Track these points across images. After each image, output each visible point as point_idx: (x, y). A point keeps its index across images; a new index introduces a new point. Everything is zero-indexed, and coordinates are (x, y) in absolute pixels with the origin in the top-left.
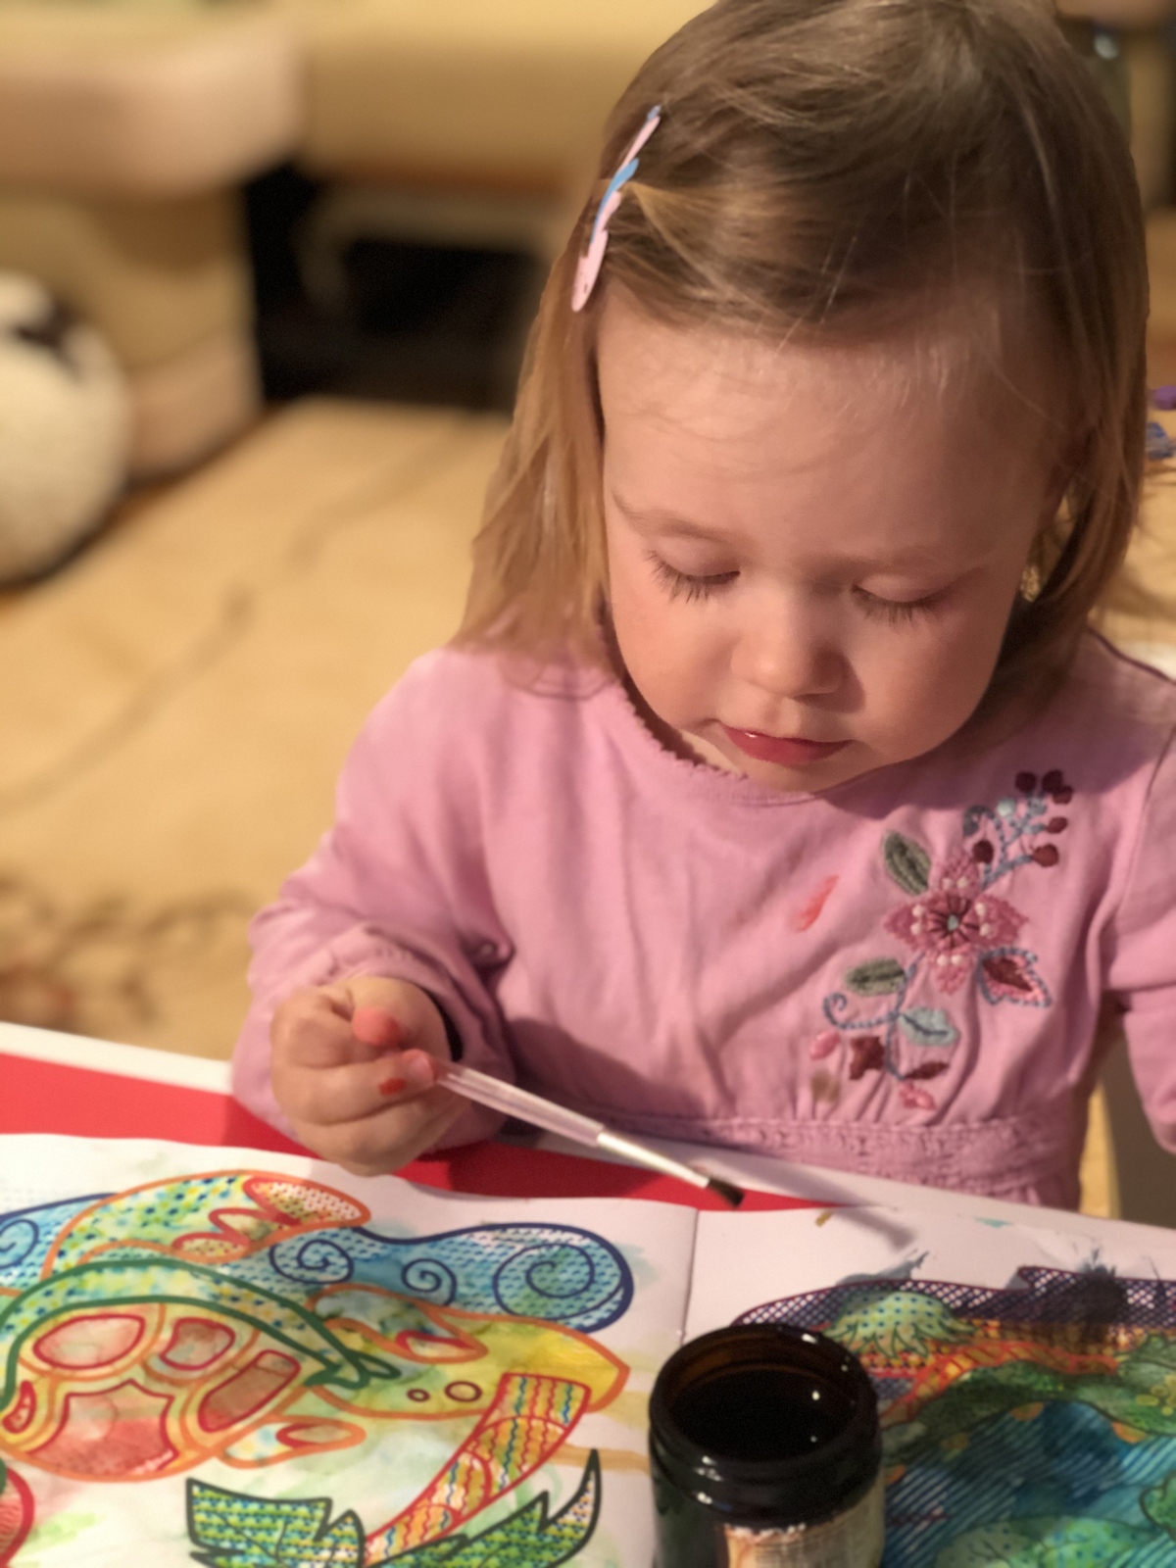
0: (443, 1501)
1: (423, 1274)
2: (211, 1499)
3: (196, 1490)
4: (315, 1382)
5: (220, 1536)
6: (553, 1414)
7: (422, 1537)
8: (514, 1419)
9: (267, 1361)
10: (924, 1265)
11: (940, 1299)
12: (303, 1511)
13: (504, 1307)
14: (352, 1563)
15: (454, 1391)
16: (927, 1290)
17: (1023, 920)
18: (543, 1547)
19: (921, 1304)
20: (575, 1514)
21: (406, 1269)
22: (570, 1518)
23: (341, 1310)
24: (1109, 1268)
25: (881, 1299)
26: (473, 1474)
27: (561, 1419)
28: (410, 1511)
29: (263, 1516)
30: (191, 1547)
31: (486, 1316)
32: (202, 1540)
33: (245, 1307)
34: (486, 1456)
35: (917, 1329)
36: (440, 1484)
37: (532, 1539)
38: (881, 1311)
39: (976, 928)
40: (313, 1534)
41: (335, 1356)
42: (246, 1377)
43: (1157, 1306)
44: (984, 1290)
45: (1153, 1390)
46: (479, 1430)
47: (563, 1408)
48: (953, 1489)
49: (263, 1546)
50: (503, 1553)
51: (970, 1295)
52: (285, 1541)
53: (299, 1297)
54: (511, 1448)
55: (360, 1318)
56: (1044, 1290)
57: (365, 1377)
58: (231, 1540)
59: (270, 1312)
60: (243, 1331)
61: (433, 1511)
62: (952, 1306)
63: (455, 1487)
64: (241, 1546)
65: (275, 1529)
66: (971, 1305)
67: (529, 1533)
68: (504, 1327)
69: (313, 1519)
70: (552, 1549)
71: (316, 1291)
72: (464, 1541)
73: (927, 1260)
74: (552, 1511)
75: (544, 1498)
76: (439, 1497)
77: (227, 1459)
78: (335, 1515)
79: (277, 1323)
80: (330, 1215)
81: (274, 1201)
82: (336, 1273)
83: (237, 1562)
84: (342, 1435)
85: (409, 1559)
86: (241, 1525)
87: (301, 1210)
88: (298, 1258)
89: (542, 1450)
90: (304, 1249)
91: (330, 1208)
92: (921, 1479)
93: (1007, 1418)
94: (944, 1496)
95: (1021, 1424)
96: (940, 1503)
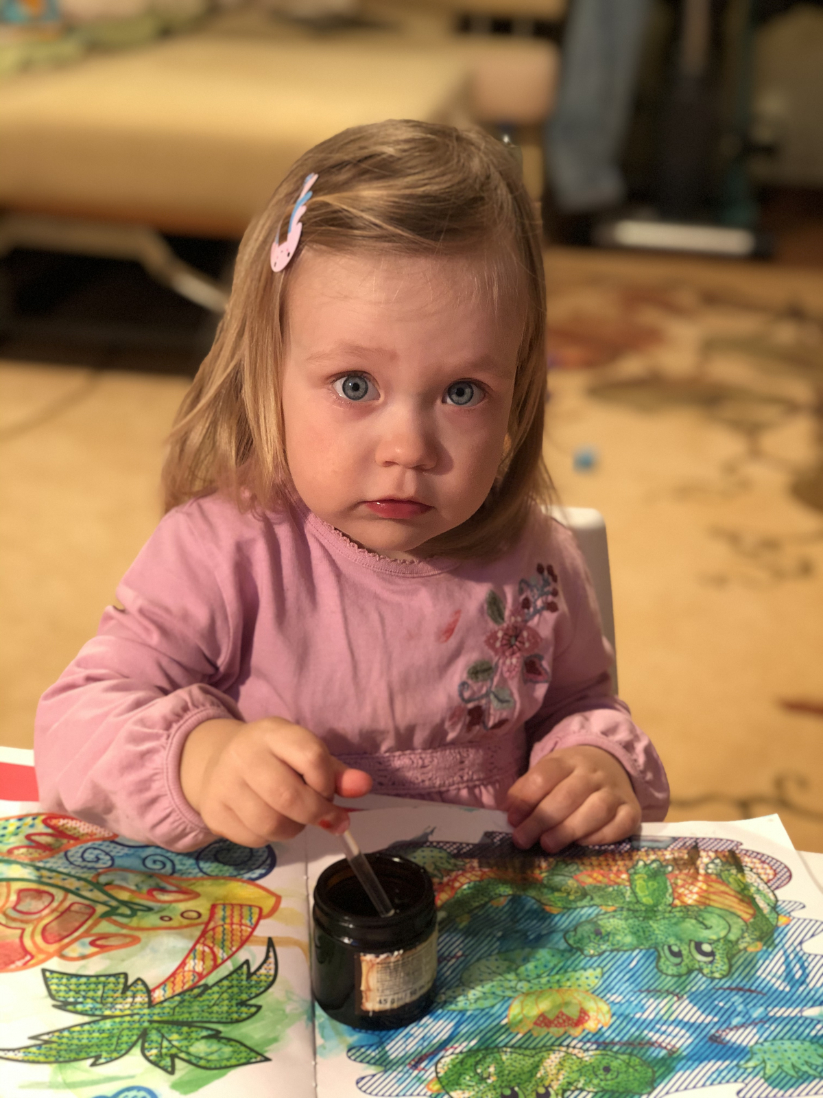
0: (191, 968)
1: (155, 862)
3: (48, 974)
4: (105, 916)
5: (67, 996)
6: (244, 921)
7: (182, 988)
8: (222, 926)
9: (75, 908)
10: (435, 834)
11: (445, 850)
12: (112, 979)
13: (205, 873)
14: (145, 1003)
15: (186, 915)
16: (438, 846)
18: (251, 987)
19: (436, 853)
20: (265, 969)
21: (144, 860)
22: (263, 971)
23: (113, 881)
26: (205, 954)
27: (249, 924)
28: (174, 975)
29: (90, 984)
30: (51, 1002)
31: (195, 878)
32: (57, 998)
33: (57, 882)
34: (211, 945)
35: (436, 866)
36: (187, 961)
37: (244, 983)
39: (523, 643)
40: (120, 991)
41: (114, 903)
42: (67, 917)
44: (467, 844)
45: (563, 889)
46: (204, 933)
47: (249, 918)
48: (466, 942)
49: (93, 998)
50: (230, 991)
51: (461, 848)
53: (89, 875)
54: (224, 940)
55: (124, 884)
56: (499, 843)
57: (134, 913)
58: (74, 997)
59: (73, 884)
60: (59, 895)
61: (186, 974)
62: (452, 853)
63: (196, 961)
64: (80, 1000)
65: (98, 990)
66: (462, 852)
67: (242, 980)
68: (208, 883)
69: (118, 983)
70: (256, 987)
71: (98, 873)
72: (206, 987)
73: (436, 832)
74: (253, 969)
75: (247, 962)
76: (188, 968)
77: (63, 957)
78: (130, 981)
79: (78, 889)
80: (95, 834)
81: (61, 829)
82: (104, 863)
83: (79, 1007)
84: (128, 940)
85: (178, 998)
86: (77, 989)
87: (79, 832)
88: (82, 856)
89: (241, 940)
90: (84, 852)
91: (94, 831)
92: (448, 939)
93: (489, 906)
94: (461, 946)
95: (497, 908)
96: (460, 950)
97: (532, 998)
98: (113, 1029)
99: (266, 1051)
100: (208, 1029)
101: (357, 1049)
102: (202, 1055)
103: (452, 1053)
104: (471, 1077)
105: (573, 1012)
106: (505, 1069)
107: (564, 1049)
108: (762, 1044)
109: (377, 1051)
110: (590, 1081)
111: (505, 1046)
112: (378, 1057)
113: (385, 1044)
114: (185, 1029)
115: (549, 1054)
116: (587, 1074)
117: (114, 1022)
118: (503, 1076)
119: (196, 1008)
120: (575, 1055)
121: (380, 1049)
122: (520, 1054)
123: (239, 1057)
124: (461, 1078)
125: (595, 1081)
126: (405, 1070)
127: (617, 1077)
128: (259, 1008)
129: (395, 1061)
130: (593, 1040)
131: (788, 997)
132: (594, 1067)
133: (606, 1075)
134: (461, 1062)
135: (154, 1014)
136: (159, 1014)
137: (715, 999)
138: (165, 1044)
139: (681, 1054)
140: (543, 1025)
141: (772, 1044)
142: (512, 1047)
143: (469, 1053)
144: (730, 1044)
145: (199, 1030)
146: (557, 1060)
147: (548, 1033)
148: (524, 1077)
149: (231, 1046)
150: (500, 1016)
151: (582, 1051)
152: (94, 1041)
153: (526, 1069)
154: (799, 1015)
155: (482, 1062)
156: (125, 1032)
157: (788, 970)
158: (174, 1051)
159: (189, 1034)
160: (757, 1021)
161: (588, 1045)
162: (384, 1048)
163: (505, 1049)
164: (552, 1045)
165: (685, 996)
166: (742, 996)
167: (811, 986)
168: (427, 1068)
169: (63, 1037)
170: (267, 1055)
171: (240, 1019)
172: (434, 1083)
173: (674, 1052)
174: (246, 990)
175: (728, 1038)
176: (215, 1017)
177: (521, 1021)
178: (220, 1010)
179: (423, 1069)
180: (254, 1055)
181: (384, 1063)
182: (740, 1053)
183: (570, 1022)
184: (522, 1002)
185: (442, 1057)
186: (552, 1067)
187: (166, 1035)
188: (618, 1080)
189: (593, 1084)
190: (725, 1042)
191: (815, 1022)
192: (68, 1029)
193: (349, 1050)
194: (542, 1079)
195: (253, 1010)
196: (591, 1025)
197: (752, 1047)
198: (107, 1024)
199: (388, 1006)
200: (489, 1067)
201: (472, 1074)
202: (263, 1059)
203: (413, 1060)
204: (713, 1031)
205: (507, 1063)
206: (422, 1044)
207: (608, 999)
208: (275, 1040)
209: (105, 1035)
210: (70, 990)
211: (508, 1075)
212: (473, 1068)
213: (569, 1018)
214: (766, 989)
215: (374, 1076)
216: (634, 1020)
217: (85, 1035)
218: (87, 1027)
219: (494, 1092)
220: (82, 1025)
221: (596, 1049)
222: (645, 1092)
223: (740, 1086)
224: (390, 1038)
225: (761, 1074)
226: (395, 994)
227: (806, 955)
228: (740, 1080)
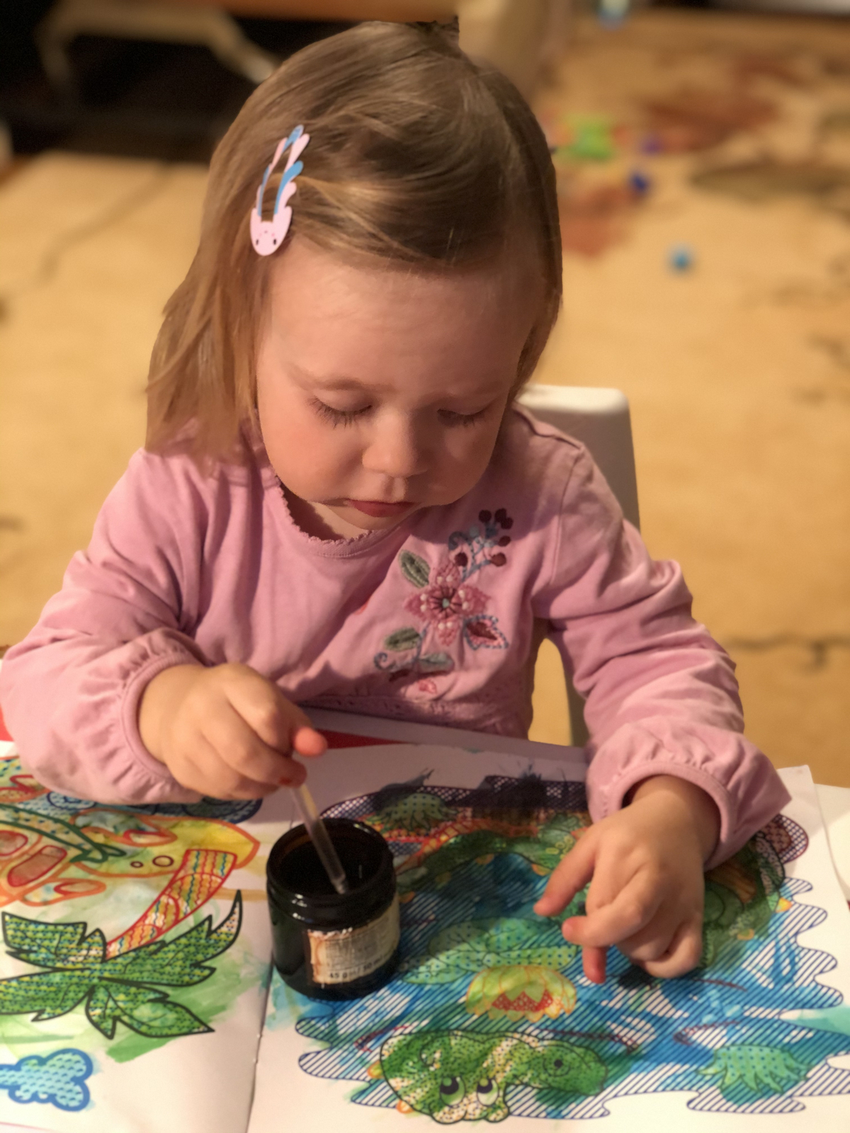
0: (152, 922)
3: (7, 918)
4: (75, 860)
5: (22, 943)
6: (215, 871)
7: (139, 942)
8: (192, 875)
9: (48, 851)
10: (431, 778)
11: (439, 796)
12: (70, 929)
13: (187, 812)
14: (99, 957)
15: (157, 861)
16: (432, 791)
17: (488, 599)
18: (209, 946)
19: (429, 800)
20: (228, 927)
22: (224, 929)
23: (91, 823)
24: (537, 775)
25: (406, 797)
26: (169, 907)
27: (220, 873)
28: (133, 928)
29: (47, 932)
30: (5, 948)
31: (176, 818)
32: (13, 945)
33: (33, 824)
34: (176, 897)
35: (425, 814)
36: (149, 913)
37: (203, 942)
38: (405, 804)
39: (459, 605)
40: (76, 942)
41: (87, 847)
42: (35, 860)
43: (563, 796)
44: (465, 790)
45: (557, 845)
46: (172, 882)
47: (221, 867)
48: (441, 904)
49: (48, 948)
50: (186, 950)
51: (457, 793)
52: (60, 945)
53: (65, 817)
54: (191, 891)
55: (101, 826)
56: (499, 789)
57: (105, 856)
58: (29, 945)
59: (49, 826)
60: (33, 838)
61: (145, 928)
62: (446, 800)
63: (158, 914)
64: (35, 948)
65: (54, 939)
66: (457, 799)
67: (201, 938)
68: (187, 821)
69: (76, 934)
70: (214, 947)
71: (75, 815)
72: (164, 944)
73: (433, 774)
74: (214, 926)
75: (210, 918)
76: (149, 921)
77: (25, 901)
78: (89, 931)
79: (54, 832)
83: (32, 956)
84: (92, 887)
85: (132, 954)
86: (34, 937)
89: (209, 892)
92: (423, 900)
93: (474, 863)
94: (436, 909)
95: (482, 866)
96: (434, 912)
97: (495, 975)
98: (62, 983)
99: (210, 1021)
100: (155, 991)
101: (307, 1021)
102: (145, 1020)
103: (401, 1034)
104: (414, 1063)
105: (535, 994)
106: (451, 1056)
107: (517, 1036)
108: (728, 1049)
109: (327, 1025)
110: (538, 1076)
111: (457, 1029)
112: (327, 1031)
113: (337, 1017)
114: (133, 990)
115: (501, 1041)
116: (536, 1068)
117: (64, 976)
118: (447, 1063)
119: (149, 967)
120: (528, 1044)
121: (331, 1022)
122: (470, 1039)
123: (181, 1025)
124: (404, 1064)
125: (543, 1076)
126: (351, 1049)
127: (567, 1073)
128: (213, 970)
129: (343, 1037)
130: (551, 1028)
131: (770, 995)
132: (545, 1060)
133: (556, 1070)
134: (408, 1045)
135: (105, 970)
136: (110, 970)
137: (690, 992)
138: (111, 1004)
139: (640, 1052)
140: (501, 1006)
141: (739, 1049)
142: (464, 1030)
143: (418, 1035)
144: (694, 1045)
145: (147, 992)
146: (508, 1049)
147: (505, 1016)
148: (470, 1066)
149: (177, 1012)
150: (459, 993)
151: (536, 1040)
152: (41, 994)
153: (473, 1057)
154: (776, 1018)
155: (429, 1047)
156: (73, 988)
157: (776, 964)
158: (118, 1012)
159: (136, 995)
160: (729, 1021)
161: (545, 1033)
162: (335, 1022)
163: (456, 1032)
164: (507, 1030)
165: (659, 986)
166: (719, 991)
167: (797, 985)
168: (372, 1049)
169: (10, 987)
170: (212, 1025)
171: (192, 981)
172: (376, 1066)
173: (634, 1050)
174: (203, 950)
175: (694, 1037)
176: (165, 979)
177: (479, 1001)
178: (172, 971)
179: (368, 1049)
180: (198, 1024)
181: (331, 1039)
182: (704, 1056)
183: (531, 1005)
184: (485, 979)
185: (390, 1037)
186: (501, 1057)
187: (113, 995)
188: (567, 1077)
189: (540, 1080)
190: (690, 1042)
191: (792, 1027)
192: (18, 978)
193: (299, 1023)
194: (487, 1070)
195: (207, 972)
196: (553, 1010)
197: (717, 1050)
198: (57, 978)
199: (340, 980)
200: (435, 1052)
201: (416, 1060)
202: (206, 1029)
203: (361, 1038)
204: (680, 1028)
205: (455, 1049)
206: (373, 1020)
207: (577, 981)
208: (223, 1008)
209: (53, 989)
210: (27, 937)
211: (453, 1063)
212: (418, 1052)
213: (530, 1001)
214: (748, 984)
215: (318, 1053)
216: (599, 1009)
217: (33, 987)
218: (36, 979)
219: (433, 1082)
220: (31, 976)
221: (552, 1039)
222: (592, 1092)
223: (692, 1095)
224: (344, 1010)
225: (719, 1083)
226: (346, 968)
227: (800, 949)
228: (695, 1088)
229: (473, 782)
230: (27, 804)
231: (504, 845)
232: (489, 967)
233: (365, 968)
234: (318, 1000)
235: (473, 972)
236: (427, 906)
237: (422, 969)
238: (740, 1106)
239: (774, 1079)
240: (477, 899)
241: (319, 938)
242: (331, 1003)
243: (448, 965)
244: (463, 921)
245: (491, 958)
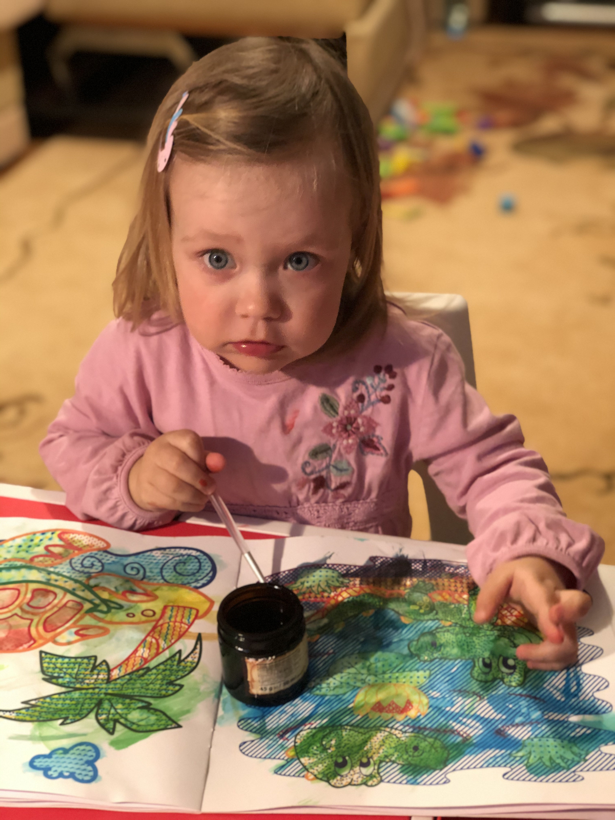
0: (141, 655)
1: (132, 568)
2: (49, 658)
3: (43, 655)
4: (89, 611)
5: (53, 672)
6: (184, 620)
7: (132, 669)
8: (168, 623)
9: (70, 604)
10: (332, 558)
11: (337, 571)
12: (86, 661)
13: (165, 580)
14: (105, 680)
15: (145, 613)
16: (332, 568)
17: (377, 424)
18: (179, 670)
19: (330, 573)
20: (192, 657)
21: (125, 567)
22: (190, 659)
23: (100, 583)
24: (405, 555)
25: (314, 572)
26: (152, 644)
27: (187, 622)
28: (128, 659)
29: (70, 663)
30: (42, 676)
31: (158, 584)
32: (47, 673)
33: (60, 583)
34: (157, 637)
35: (327, 583)
36: (139, 649)
37: (175, 667)
38: (314, 576)
39: (358, 428)
40: (90, 670)
41: (97, 601)
42: (62, 611)
43: (423, 569)
44: (355, 566)
45: (418, 603)
46: (154, 628)
47: (188, 618)
48: (338, 642)
49: (70, 675)
50: (164, 673)
51: (350, 568)
52: (79, 672)
53: (83, 579)
54: (167, 634)
55: (107, 586)
56: (379, 565)
57: (110, 609)
58: (58, 673)
59: (71, 585)
60: (60, 594)
61: (136, 659)
62: (342, 573)
63: (145, 649)
64: (62, 675)
65: (75, 668)
66: (349, 572)
67: (174, 665)
68: (165, 588)
69: (90, 664)
70: (182, 671)
71: (89, 577)
72: (148, 669)
73: (333, 556)
74: (183, 657)
75: (180, 652)
76: (139, 653)
77: (55, 642)
78: (98, 662)
79: (74, 589)
80: (94, 546)
81: (71, 541)
82: (97, 569)
83: (60, 681)
84: (101, 631)
85: (127, 677)
86: (61, 667)
87: (82, 544)
88: (82, 563)
89: (179, 634)
90: (84, 560)
91: (94, 543)
92: (325, 640)
93: (360, 615)
94: (333, 646)
95: (366, 617)
96: (332, 648)
97: (374, 690)
98: (80, 698)
99: (179, 720)
100: (143, 701)
101: (245, 720)
102: (135, 721)
103: (309, 728)
104: (317, 747)
105: (401, 703)
106: (342, 743)
107: (388, 730)
108: (532, 740)
109: (259, 723)
110: (401, 756)
111: (347, 725)
112: (258, 727)
113: (266, 718)
114: (128, 701)
115: (377, 733)
116: (401, 751)
117: (81, 693)
118: (340, 747)
119: (138, 685)
120: (395, 735)
121: (261, 721)
122: (356, 732)
123: (160, 723)
124: (311, 748)
125: (405, 757)
126: (275, 738)
127: (421, 755)
128: (181, 686)
129: (269, 731)
130: (411, 725)
131: (562, 705)
132: (407, 746)
133: (414, 752)
134: (313, 736)
135: (109, 688)
136: (112, 688)
137: (507, 702)
138: (113, 711)
139: (472, 741)
140: (377, 710)
141: (540, 740)
142: (352, 726)
143: (320, 729)
144: (509, 737)
145: (137, 702)
146: (381, 738)
147: (380, 717)
148: (355, 749)
149: (157, 715)
150: (349, 701)
151: (401, 732)
152: (66, 706)
153: (358, 743)
154: (566, 720)
155: (328, 736)
156: (88, 701)
157: (567, 685)
158: (117, 717)
159: (129, 704)
160: (534, 721)
161: (407, 728)
162: (264, 721)
163: (346, 727)
164: (381, 726)
165: (486, 698)
166: (528, 701)
167: (581, 698)
168: (289, 738)
169: (45, 702)
170: (180, 723)
171: (167, 694)
172: (291, 750)
173: (468, 740)
174: (175, 673)
175: (509, 732)
176: (149, 693)
177: (362, 706)
178: (154, 688)
179: (287, 739)
180: (171, 723)
181: (262, 732)
182: (517, 744)
183: (398, 710)
184: (366, 692)
185: (301, 731)
186: (377, 743)
187: (114, 705)
188: (422, 757)
189: (403, 759)
190: (506, 735)
191: (576, 726)
192: (50, 696)
193: (240, 721)
194: (367, 752)
195: (177, 688)
196: (412, 713)
197: (525, 741)
198: (76, 695)
199: (268, 692)
200: (331, 740)
201: (318, 745)
202: (176, 726)
203: (282, 731)
204: (500, 726)
205: (345, 738)
206: (290, 720)
207: (430, 694)
208: (188, 712)
209: (74, 702)
210: (56, 668)
211: (344, 747)
212: (320, 741)
213: (397, 707)
214: (548, 698)
215: (253, 741)
216: (444, 712)
217: (61, 702)
218: (63, 696)
219: (330, 760)
220: (59, 694)
221: (412, 732)
222: (439, 767)
223: (507, 769)
224: (270, 713)
225: (526, 762)
226: (272, 684)
227: (583, 675)
228: (509, 765)
229: (360, 560)
230: (56, 568)
231: (381, 604)
232: (369, 684)
233: (285, 684)
234: (253, 706)
235: (359, 688)
236: (328, 644)
237: (324, 685)
238: (538, 778)
239: (563, 760)
240: (362, 639)
241: (252, 663)
242: (262, 708)
243: (341, 683)
244: (352, 654)
245: (371, 679)
